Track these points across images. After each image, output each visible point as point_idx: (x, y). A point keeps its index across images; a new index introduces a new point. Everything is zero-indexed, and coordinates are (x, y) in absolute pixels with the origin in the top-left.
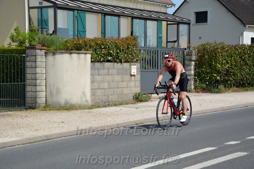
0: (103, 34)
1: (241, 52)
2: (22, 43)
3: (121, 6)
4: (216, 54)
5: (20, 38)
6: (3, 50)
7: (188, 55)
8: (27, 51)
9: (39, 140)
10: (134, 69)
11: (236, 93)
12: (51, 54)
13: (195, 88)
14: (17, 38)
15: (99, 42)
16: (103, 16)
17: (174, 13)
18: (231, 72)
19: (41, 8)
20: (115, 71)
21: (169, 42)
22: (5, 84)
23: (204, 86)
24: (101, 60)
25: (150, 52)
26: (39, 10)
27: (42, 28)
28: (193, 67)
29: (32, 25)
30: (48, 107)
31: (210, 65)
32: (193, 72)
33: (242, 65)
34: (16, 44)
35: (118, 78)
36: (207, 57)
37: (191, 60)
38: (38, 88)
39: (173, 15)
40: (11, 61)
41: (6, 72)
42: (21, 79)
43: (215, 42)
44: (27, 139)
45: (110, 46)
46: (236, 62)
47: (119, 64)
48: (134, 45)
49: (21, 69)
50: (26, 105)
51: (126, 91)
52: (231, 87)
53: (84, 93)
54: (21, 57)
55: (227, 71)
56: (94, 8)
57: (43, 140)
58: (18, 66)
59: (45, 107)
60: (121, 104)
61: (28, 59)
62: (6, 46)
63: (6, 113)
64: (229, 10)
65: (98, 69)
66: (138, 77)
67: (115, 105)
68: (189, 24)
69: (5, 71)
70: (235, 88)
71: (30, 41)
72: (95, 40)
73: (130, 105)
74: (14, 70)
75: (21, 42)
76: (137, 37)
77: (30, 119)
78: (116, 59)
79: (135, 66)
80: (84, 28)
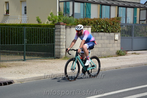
0: (101, 16)
5: (53, 19)
6: (43, 25)
8: (56, 26)
10: (117, 36)
12: (69, 28)
14: (51, 18)
15: (96, 21)
16: (101, 6)
17: (145, 3)
19: (66, 2)
20: (105, 38)
21: (141, 20)
22: (44, 44)
24: (97, 31)
25: (127, 27)
26: (65, 3)
27: (66, 13)
34: (51, 22)
35: (107, 41)
38: (61, 47)
39: (144, 4)
40: (47, 32)
42: (52, 42)
45: (103, 23)
47: (108, 33)
48: (117, 22)
49: (52, 36)
50: (55, 56)
51: (112, 49)
54: (52, 29)
59: (65, 58)
60: (109, 57)
61: (56, 30)
62: (46, 23)
63: (44, 60)
65: (95, 36)
66: (119, 41)
67: (105, 57)
71: (59, 20)
72: (95, 19)
73: (114, 58)
74: (49, 36)
75: (53, 21)
76: (121, 18)
77: (56, 64)
78: (106, 31)
79: (118, 35)
80: (90, 13)
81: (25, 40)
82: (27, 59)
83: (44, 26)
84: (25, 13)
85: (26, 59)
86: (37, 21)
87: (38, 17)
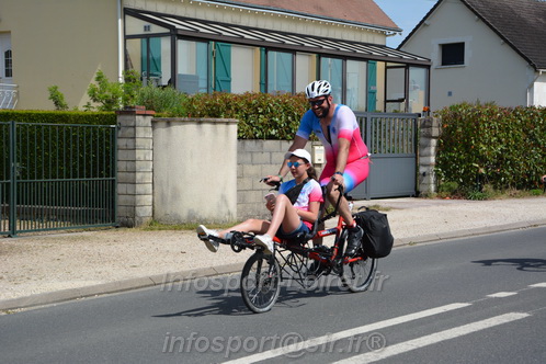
0: (263, 87)
1: (526, 121)
2: (110, 103)
3: (298, 32)
4: (477, 125)
5: (107, 93)
6: (75, 116)
7: (423, 126)
9: (137, 285)
10: (320, 153)
11: (517, 200)
12: (164, 124)
13: (437, 191)
14: (101, 93)
15: (254, 102)
16: (263, 52)
17: (400, 46)
18: (507, 160)
19: (147, 37)
21: (389, 101)
22: (78, 179)
23: (455, 185)
24: (257, 135)
26: (145, 40)
27: (149, 75)
28: (433, 150)
29: (130, 70)
30: (157, 223)
31: (467, 146)
32: (433, 159)
33: (527, 147)
34: (100, 104)
36: (460, 130)
37: (430, 137)
38: (139, 188)
39: (398, 49)
40: (88, 137)
41: (81, 158)
42: (108, 171)
43: (478, 102)
44: (115, 283)
45: (274, 109)
46: (516, 141)
49: (107, 152)
50: (117, 219)
52: (507, 187)
53: (224, 199)
54: (108, 129)
55: (500, 157)
56: (246, 36)
57: (146, 286)
58: (101, 145)
59: (151, 224)
61: (120, 133)
62: (81, 109)
63: (79, 234)
64: (506, 41)
65: (251, 152)
68: (428, 67)
69: (79, 155)
70: (515, 191)
71: (126, 100)
72: (246, 97)
74: (95, 153)
75: (108, 102)
77: (122, 247)
78: (286, 134)
80: (228, 75)
81: (16, 166)
82: (21, 232)
83: (79, 118)
84: (8, 73)
85: (18, 228)
86: (52, 102)
87: (56, 88)
